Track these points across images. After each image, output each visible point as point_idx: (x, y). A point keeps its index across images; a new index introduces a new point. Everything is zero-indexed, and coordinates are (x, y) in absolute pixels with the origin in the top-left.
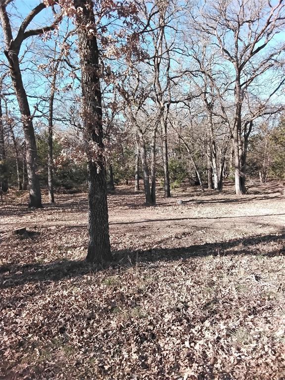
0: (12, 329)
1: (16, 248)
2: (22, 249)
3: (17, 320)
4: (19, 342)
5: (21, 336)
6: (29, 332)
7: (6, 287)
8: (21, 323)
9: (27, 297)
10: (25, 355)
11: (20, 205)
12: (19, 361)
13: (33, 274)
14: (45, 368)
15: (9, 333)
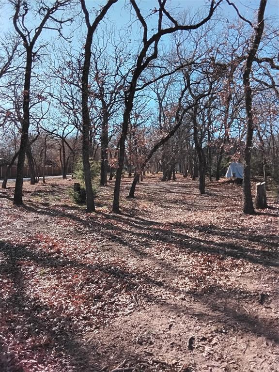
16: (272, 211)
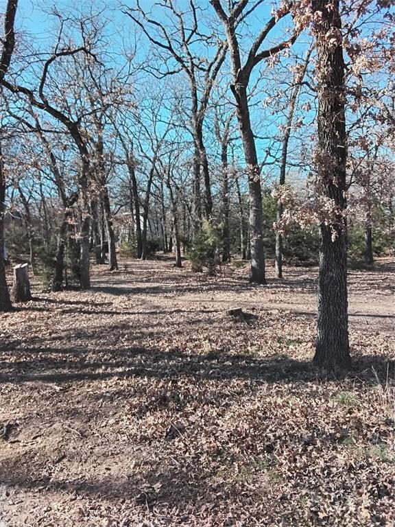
0: (211, 431)
1: (228, 332)
2: (235, 335)
3: (219, 422)
4: (218, 450)
5: (220, 442)
6: (230, 441)
7: (212, 379)
8: (223, 426)
9: (233, 396)
10: (222, 467)
11: (240, 278)
12: (214, 472)
13: (244, 368)
14: (242, 490)
15: (207, 434)
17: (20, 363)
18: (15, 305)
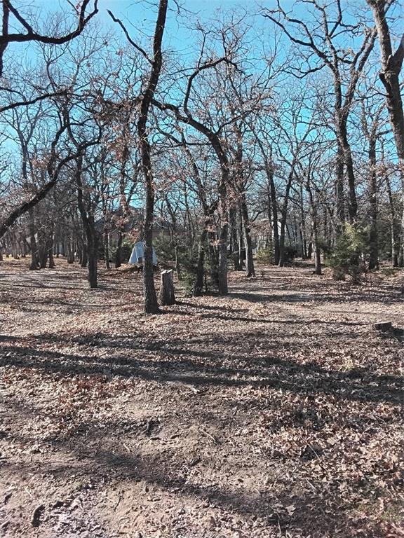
0: (353, 459)
1: (374, 349)
2: (383, 352)
3: (362, 449)
4: (360, 480)
5: (363, 472)
6: (375, 473)
7: (354, 399)
8: (366, 454)
9: (379, 421)
10: (364, 500)
11: (391, 288)
12: (355, 504)
13: (393, 391)
14: (389, 532)
15: (348, 461)
16: (180, 307)
17: (164, 362)
18: (161, 308)
